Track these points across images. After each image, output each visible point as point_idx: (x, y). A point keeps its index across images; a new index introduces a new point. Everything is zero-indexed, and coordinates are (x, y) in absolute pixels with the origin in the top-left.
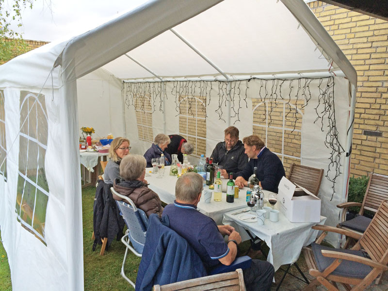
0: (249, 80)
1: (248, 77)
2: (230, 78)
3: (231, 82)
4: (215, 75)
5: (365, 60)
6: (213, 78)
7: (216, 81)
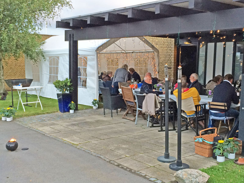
0: (133, 52)
1: (132, 51)
2: (127, 52)
3: (127, 53)
4: (121, 51)
5: (166, 46)
6: (120, 52)
7: (122, 53)
